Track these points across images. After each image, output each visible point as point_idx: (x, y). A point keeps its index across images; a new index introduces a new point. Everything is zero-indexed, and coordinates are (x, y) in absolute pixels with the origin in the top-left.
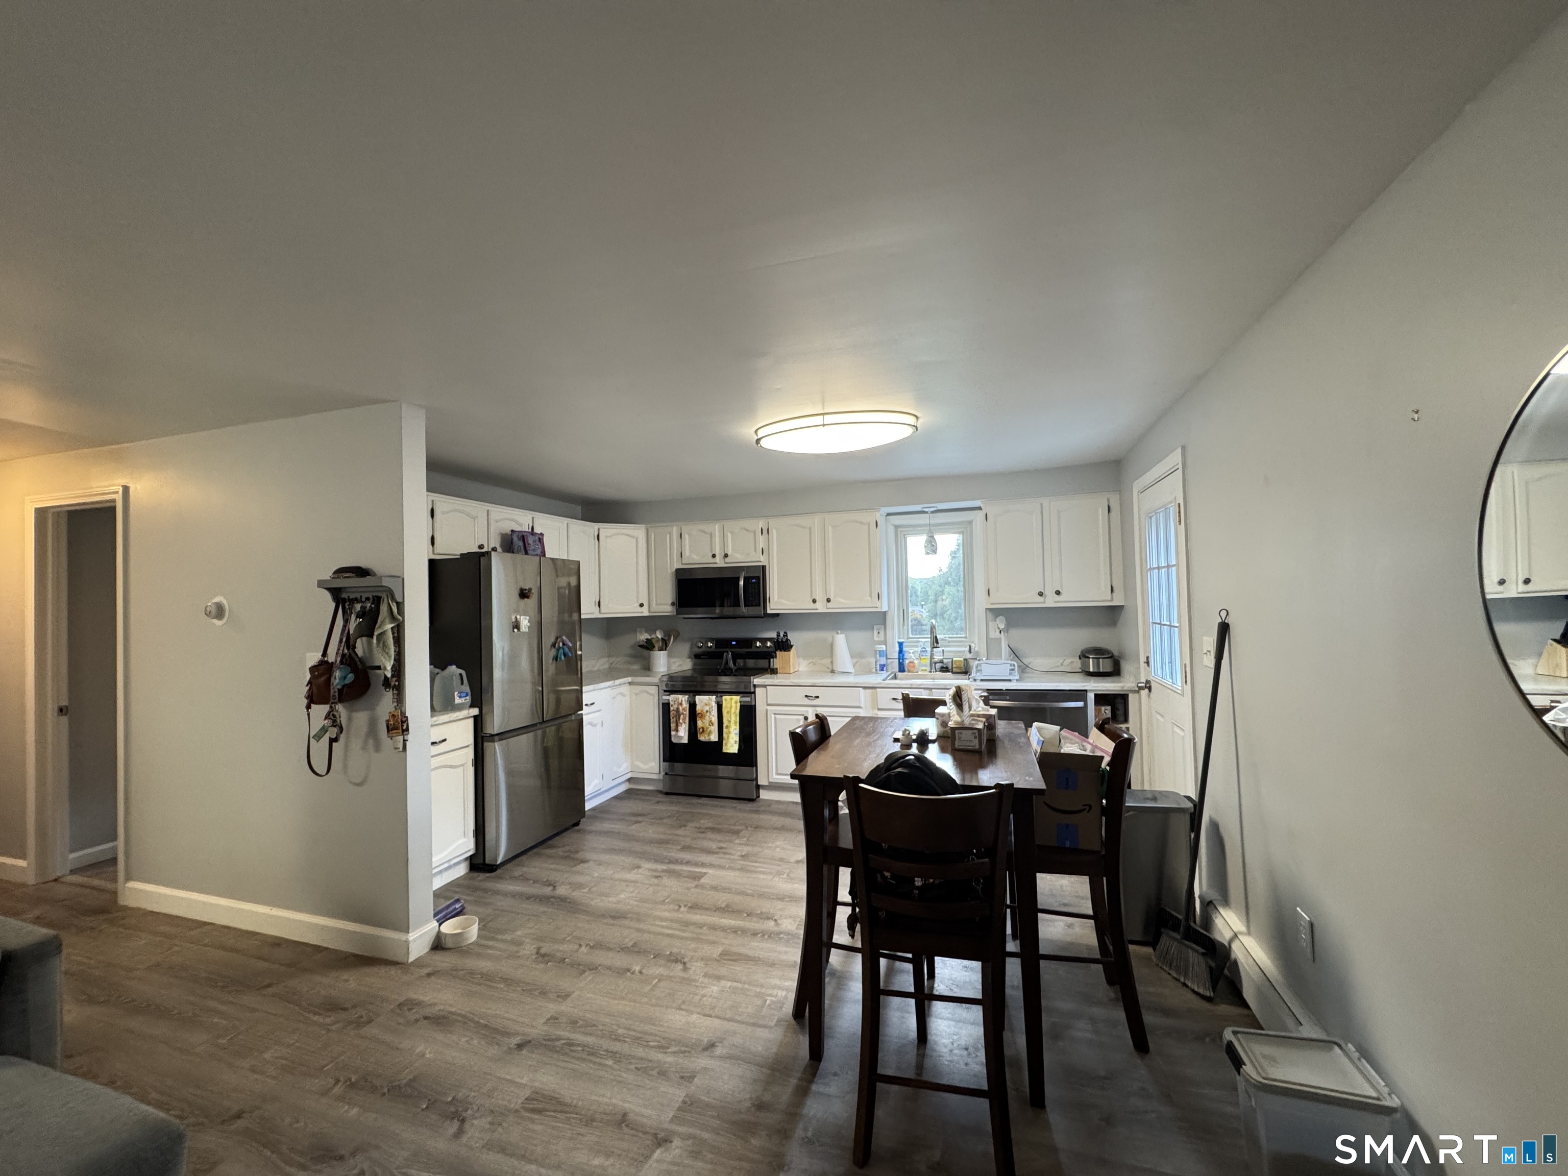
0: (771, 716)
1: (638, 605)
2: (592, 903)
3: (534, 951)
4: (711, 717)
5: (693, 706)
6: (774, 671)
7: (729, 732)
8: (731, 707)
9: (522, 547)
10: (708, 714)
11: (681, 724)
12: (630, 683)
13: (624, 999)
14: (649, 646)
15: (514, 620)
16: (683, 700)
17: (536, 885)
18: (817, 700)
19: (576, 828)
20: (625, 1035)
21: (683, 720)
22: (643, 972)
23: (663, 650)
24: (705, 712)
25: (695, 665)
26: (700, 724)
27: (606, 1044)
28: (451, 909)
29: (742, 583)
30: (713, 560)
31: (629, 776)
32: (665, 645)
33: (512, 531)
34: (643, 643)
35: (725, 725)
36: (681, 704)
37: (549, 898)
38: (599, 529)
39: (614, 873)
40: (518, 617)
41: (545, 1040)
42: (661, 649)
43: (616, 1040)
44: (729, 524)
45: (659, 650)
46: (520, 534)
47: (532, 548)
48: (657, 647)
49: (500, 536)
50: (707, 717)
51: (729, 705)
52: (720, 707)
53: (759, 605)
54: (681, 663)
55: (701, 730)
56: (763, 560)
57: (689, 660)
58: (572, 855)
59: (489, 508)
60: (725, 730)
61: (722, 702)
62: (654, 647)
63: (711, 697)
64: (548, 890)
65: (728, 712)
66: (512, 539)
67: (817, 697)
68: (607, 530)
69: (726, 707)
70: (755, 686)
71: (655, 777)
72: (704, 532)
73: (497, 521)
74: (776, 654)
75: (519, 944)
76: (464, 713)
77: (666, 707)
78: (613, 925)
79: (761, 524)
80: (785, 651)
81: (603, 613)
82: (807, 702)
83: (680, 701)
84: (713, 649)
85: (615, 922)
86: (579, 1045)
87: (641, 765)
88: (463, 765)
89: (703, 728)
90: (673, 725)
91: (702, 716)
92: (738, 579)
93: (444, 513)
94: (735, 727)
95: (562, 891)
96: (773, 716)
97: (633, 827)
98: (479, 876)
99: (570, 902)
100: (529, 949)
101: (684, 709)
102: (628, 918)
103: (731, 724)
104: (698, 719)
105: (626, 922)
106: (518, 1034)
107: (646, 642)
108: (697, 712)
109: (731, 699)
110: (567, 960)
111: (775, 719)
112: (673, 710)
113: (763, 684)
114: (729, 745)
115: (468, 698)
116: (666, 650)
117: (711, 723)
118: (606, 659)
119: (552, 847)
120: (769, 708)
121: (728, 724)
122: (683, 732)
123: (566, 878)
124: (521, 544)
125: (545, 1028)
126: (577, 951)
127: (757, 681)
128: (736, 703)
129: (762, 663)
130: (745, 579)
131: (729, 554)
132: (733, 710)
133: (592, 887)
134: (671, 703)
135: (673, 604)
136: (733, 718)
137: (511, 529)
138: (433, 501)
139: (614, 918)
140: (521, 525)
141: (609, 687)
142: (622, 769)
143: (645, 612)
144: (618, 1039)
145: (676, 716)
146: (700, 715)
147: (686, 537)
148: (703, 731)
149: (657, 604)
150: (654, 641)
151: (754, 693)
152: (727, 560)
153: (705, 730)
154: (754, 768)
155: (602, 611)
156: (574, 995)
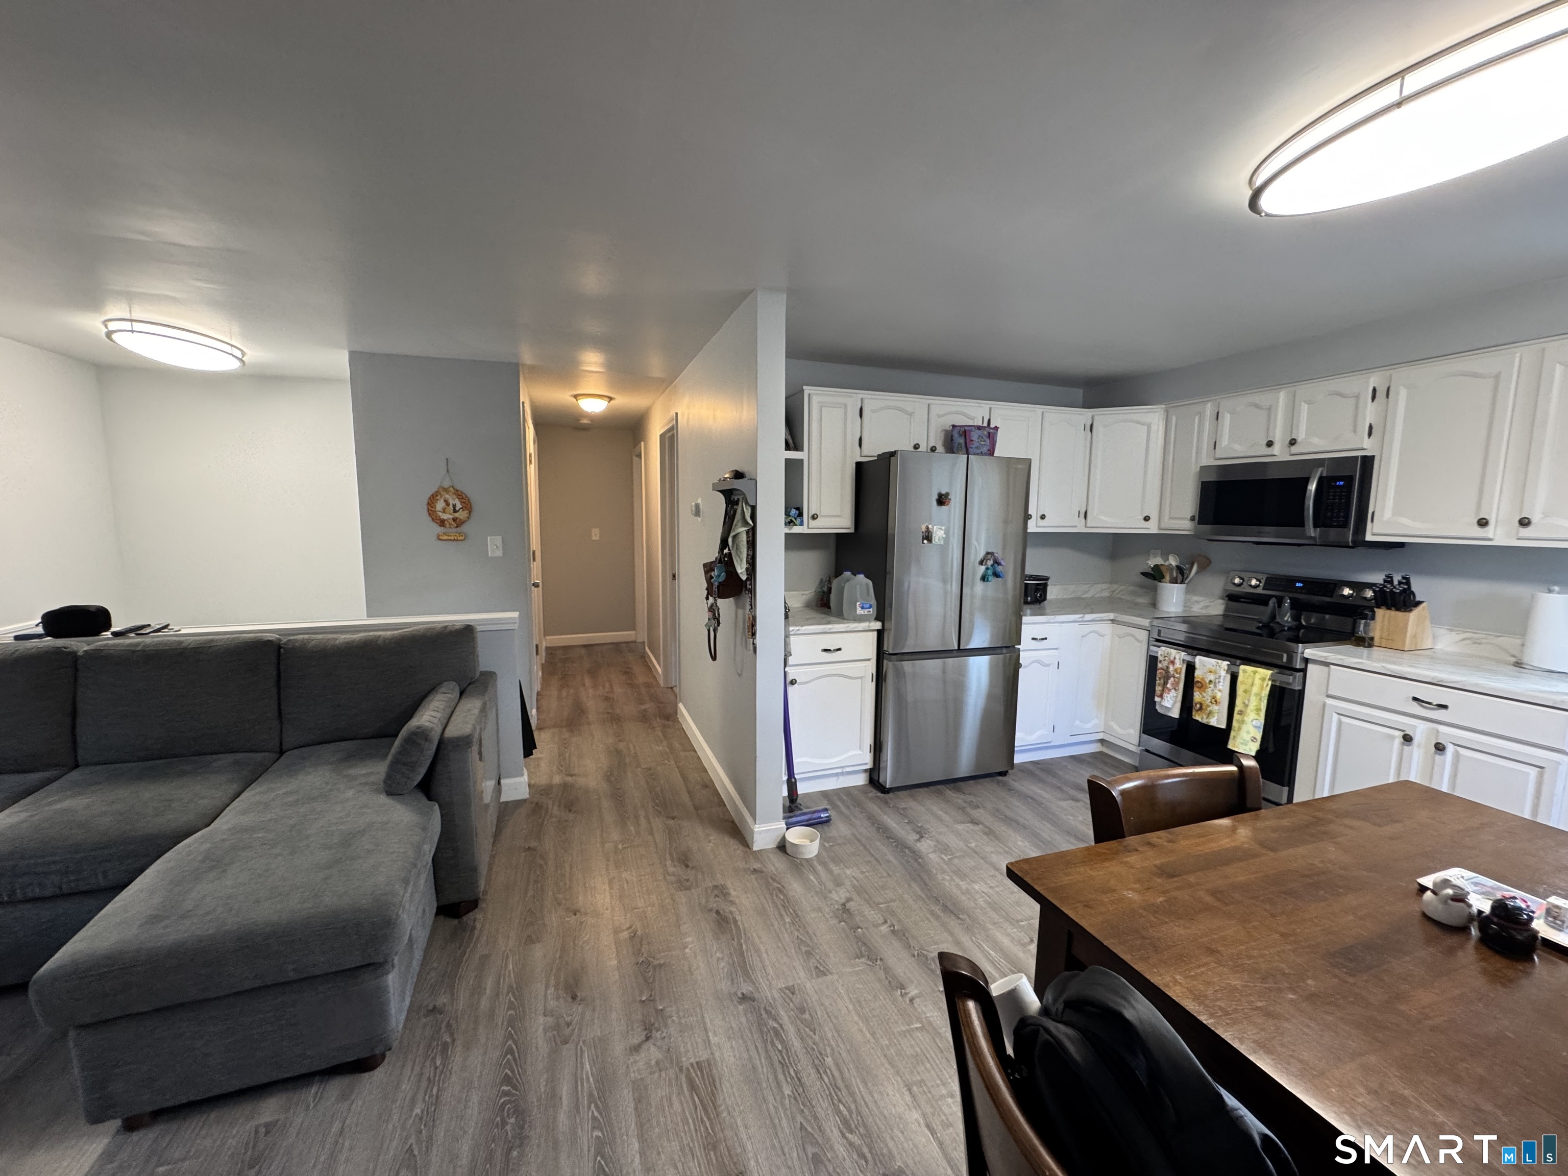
0: (1331, 717)
1: (1141, 517)
2: (940, 877)
3: (843, 901)
4: (1216, 691)
5: (1191, 668)
6: (1365, 642)
7: (1243, 722)
8: (1252, 685)
9: (963, 445)
10: (1212, 686)
11: (1169, 690)
12: (1113, 621)
13: (866, 1020)
14: (1156, 575)
15: (924, 529)
16: (1177, 657)
17: (908, 827)
18: (1443, 711)
19: (1000, 778)
20: (828, 1071)
21: (1172, 684)
22: (914, 1002)
23: (1177, 583)
24: (1207, 682)
25: (1226, 609)
26: (1197, 696)
27: (805, 1065)
28: (816, 815)
29: (1313, 487)
30: (1268, 451)
31: (1100, 736)
32: (1181, 575)
33: (954, 426)
34: (1150, 571)
35: (1237, 709)
36: (1173, 662)
37: (906, 847)
38: (1093, 417)
39: (992, 852)
40: (930, 526)
41: (765, 1008)
42: (1174, 581)
43: (816, 1067)
44: (1304, 390)
45: (1171, 582)
46: (962, 429)
47: (975, 444)
48: (1167, 578)
49: (943, 433)
50: (1209, 690)
51: (1250, 681)
52: (1234, 679)
53: (1345, 525)
54: (1208, 604)
55: (1198, 706)
56: (1368, 446)
57: (1221, 601)
58: (968, 809)
59: (931, 402)
60: (1236, 717)
61: (1238, 673)
62: (1163, 577)
63: (1220, 661)
64: (911, 837)
65: (1245, 691)
66: (952, 436)
67: (1445, 707)
68: (1106, 417)
69: (1243, 683)
70: (1307, 661)
71: (1133, 748)
72: (1257, 406)
73: (939, 416)
74: (1374, 612)
75: (838, 884)
76: (864, 625)
77: (1152, 662)
78: (937, 918)
79: (1375, 380)
80: (1398, 609)
81: (1090, 527)
82: (1416, 709)
83: (1172, 659)
84: (1260, 591)
85: (942, 915)
86: (782, 1042)
87: (1115, 727)
88: (861, 678)
89: (1201, 704)
90: (1158, 689)
91: (1202, 686)
92: (1306, 481)
93: (873, 411)
94: (1256, 717)
95: (925, 847)
96: (1335, 717)
97: (1064, 804)
98: (871, 792)
99: (919, 864)
100: (839, 896)
101: (1176, 670)
102: (959, 918)
103: (1248, 711)
104: (1195, 689)
105: (953, 923)
106: (754, 983)
107: (1152, 569)
108: (1196, 680)
109: (1255, 672)
110: (859, 930)
111: (1340, 723)
112: (1161, 669)
113: (1322, 659)
114: (1239, 740)
115: (871, 610)
116: (1182, 582)
117: (1215, 701)
118: (1105, 586)
119: (959, 790)
120: (1330, 701)
121: (1243, 709)
122: (1171, 702)
123: (940, 833)
124: (962, 441)
125: (776, 995)
126: (877, 926)
127: (1310, 652)
128: (1263, 680)
129: (1345, 623)
130: (1321, 481)
131: (1299, 440)
132: (1255, 689)
133: (956, 857)
134: (1160, 658)
135: (1193, 519)
136: (1253, 702)
137: (952, 423)
138: (862, 400)
139: (945, 908)
140: (973, 419)
141: (1074, 622)
142: (1089, 725)
143: (1152, 528)
144: (819, 1068)
145: (1164, 677)
146: (1199, 685)
147: (1227, 419)
148: (1201, 709)
149: (1171, 518)
150: (1163, 568)
151: (1304, 671)
152: (1294, 449)
153: (1204, 707)
154: (1286, 789)
155: (1088, 525)
156: (829, 977)
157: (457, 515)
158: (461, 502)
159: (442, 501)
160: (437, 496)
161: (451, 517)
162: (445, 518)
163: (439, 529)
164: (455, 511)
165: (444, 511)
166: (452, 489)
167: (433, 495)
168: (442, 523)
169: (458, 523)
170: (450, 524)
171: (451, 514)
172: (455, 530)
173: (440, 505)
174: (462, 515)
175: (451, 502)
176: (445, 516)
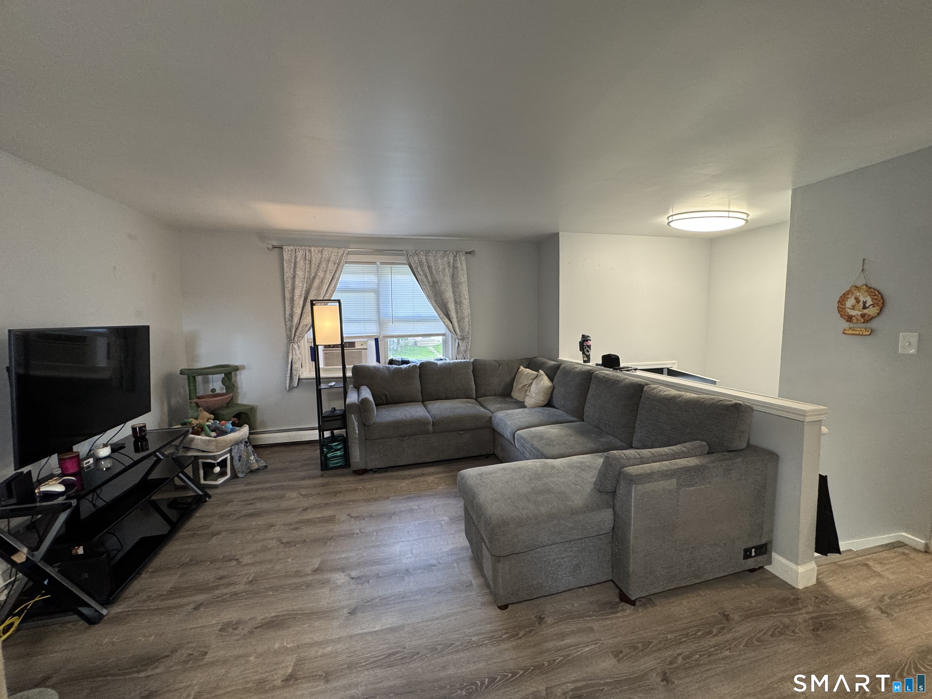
157: (866, 311)
158: (872, 299)
159: (853, 298)
160: (848, 294)
161: (860, 313)
162: (853, 314)
163: (846, 325)
164: (865, 307)
165: (853, 308)
166: (865, 287)
167: (844, 294)
168: (850, 319)
169: (867, 319)
170: (858, 320)
171: (859, 310)
172: (864, 325)
173: (850, 302)
174: (872, 311)
175: (862, 299)
176: (853, 313)
